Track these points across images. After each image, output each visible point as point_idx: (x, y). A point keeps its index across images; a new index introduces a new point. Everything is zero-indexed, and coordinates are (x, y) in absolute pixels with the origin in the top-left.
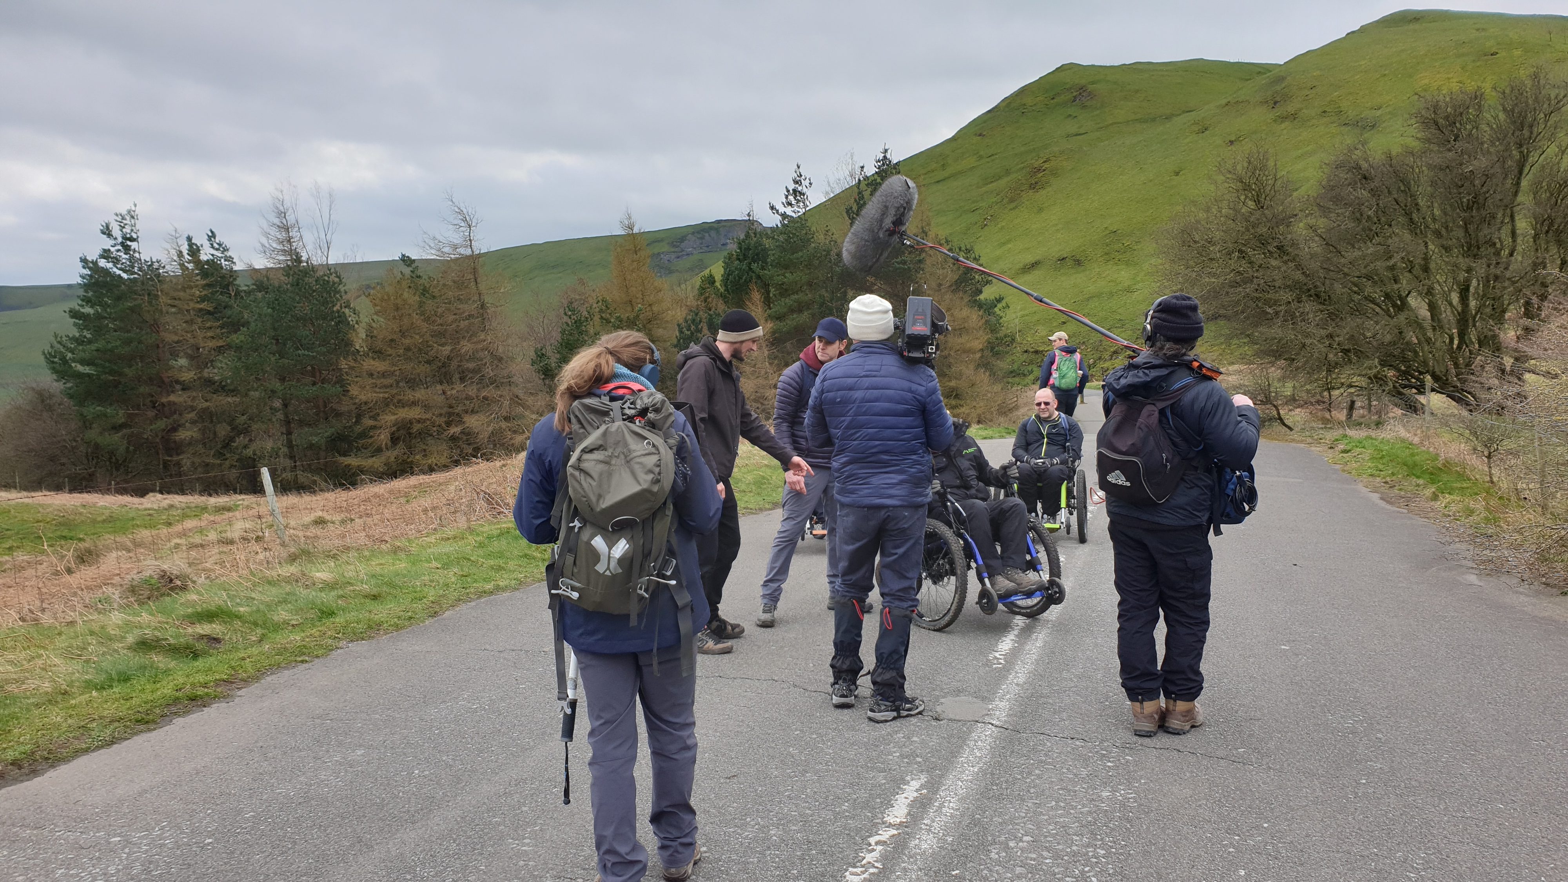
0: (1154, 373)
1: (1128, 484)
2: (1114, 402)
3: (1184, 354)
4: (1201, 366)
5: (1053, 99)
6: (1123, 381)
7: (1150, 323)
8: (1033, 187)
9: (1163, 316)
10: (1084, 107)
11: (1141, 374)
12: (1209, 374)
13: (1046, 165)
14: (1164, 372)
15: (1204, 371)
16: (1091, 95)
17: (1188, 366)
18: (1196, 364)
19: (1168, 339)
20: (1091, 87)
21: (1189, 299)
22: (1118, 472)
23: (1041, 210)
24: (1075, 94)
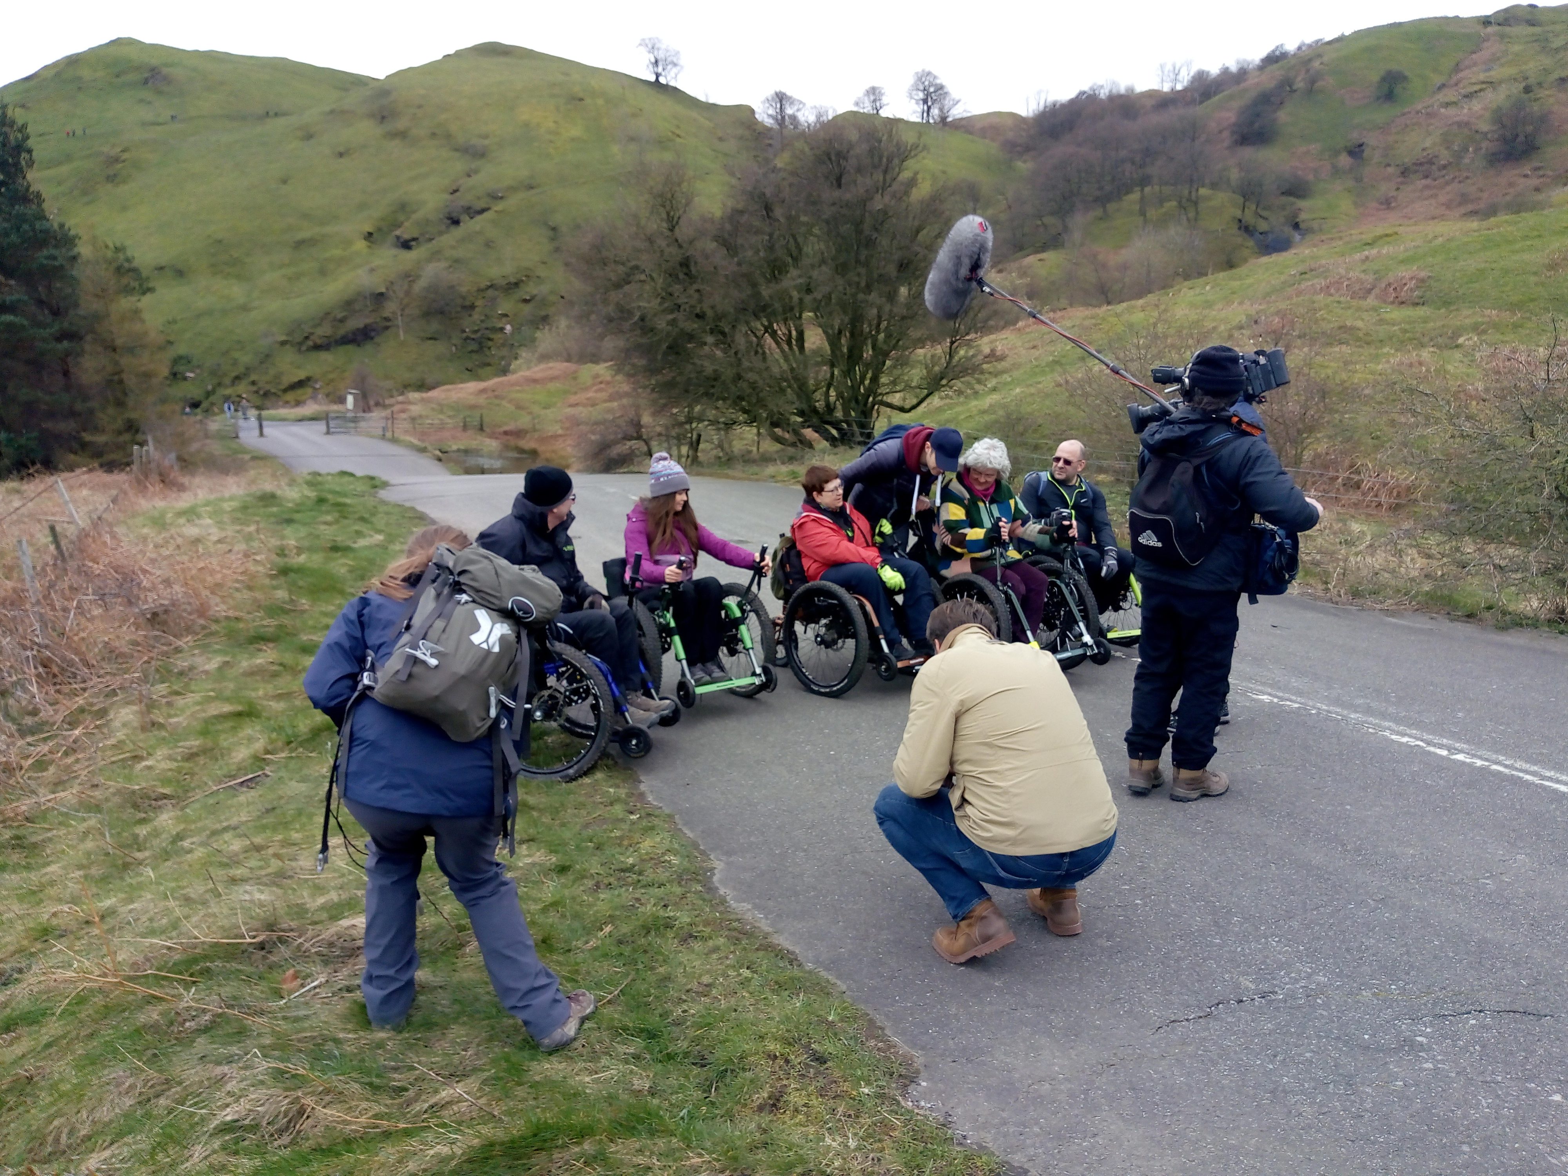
0: (1189, 429)
1: (1160, 545)
2: (1149, 460)
3: (1224, 409)
4: (1241, 421)
5: (117, 76)
6: (1157, 437)
7: (1188, 377)
8: (111, 179)
9: (1201, 368)
10: (159, 93)
11: (1176, 428)
12: (1249, 429)
13: (125, 156)
14: (1200, 427)
15: (1244, 426)
16: (168, 80)
17: (1227, 421)
18: (1235, 419)
19: (1207, 393)
20: (165, 71)
21: (1229, 350)
22: (1149, 532)
23: (124, 208)
24: (146, 75)
